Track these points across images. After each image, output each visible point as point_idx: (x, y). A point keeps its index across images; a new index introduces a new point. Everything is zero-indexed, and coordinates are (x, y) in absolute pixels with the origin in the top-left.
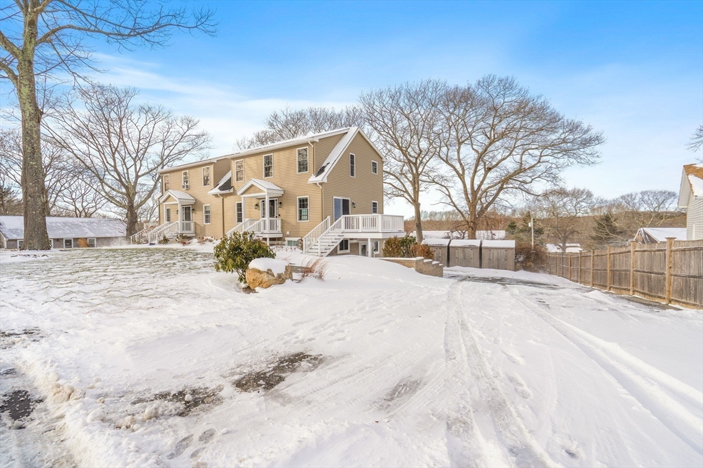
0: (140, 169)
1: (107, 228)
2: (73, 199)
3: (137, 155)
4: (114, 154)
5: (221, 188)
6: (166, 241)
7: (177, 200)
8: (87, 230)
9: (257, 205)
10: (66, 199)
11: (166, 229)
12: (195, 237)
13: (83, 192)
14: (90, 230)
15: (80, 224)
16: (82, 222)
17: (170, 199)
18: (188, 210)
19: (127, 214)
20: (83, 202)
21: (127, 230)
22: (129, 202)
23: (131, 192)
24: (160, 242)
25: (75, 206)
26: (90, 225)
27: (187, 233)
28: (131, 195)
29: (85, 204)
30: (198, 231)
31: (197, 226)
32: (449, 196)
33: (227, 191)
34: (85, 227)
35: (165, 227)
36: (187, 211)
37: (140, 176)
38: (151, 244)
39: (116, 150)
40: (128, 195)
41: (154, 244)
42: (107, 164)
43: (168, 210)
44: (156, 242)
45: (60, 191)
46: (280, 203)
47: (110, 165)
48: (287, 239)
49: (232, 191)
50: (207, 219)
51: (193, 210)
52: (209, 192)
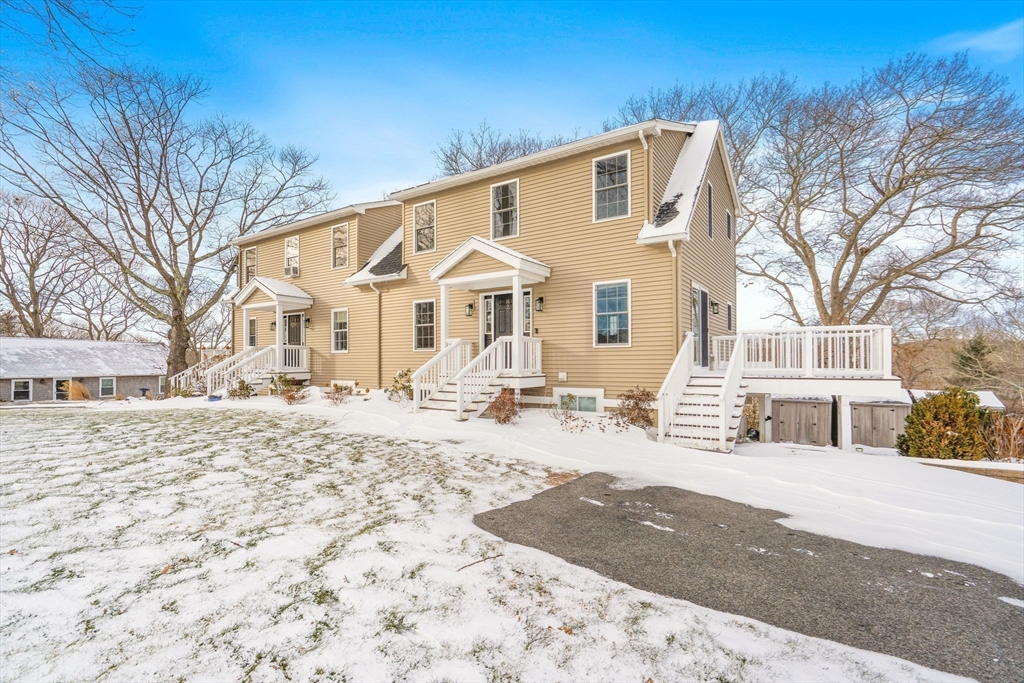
0: (198, 246)
1: (138, 360)
2: (86, 309)
3: (195, 220)
4: (146, 212)
5: (375, 270)
6: (244, 391)
7: (274, 297)
8: (100, 363)
9: (471, 306)
10: (75, 310)
11: (248, 363)
12: (312, 382)
13: (104, 297)
14: (106, 362)
15: (89, 351)
16: (92, 349)
17: (257, 296)
18: (295, 324)
19: (170, 331)
20: (102, 314)
21: (169, 364)
22: (175, 310)
23: (179, 290)
24: (233, 394)
25: (89, 320)
26: (106, 353)
27: (294, 373)
28: (179, 296)
29: (107, 318)
30: (318, 369)
31: (315, 356)
32: (791, 302)
33: (394, 276)
34: (96, 356)
35: (245, 359)
36: (293, 324)
37: (198, 260)
38: (213, 398)
39: (151, 205)
40: (173, 294)
41: (220, 398)
42: (133, 233)
43: (252, 323)
44: (223, 392)
45: (62, 294)
46: (541, 300)
47: (139, 234)
48: (558, 391)
49: (403, 274)
50: (342, 342)
51: (308, 320)
52: (348, 280)
